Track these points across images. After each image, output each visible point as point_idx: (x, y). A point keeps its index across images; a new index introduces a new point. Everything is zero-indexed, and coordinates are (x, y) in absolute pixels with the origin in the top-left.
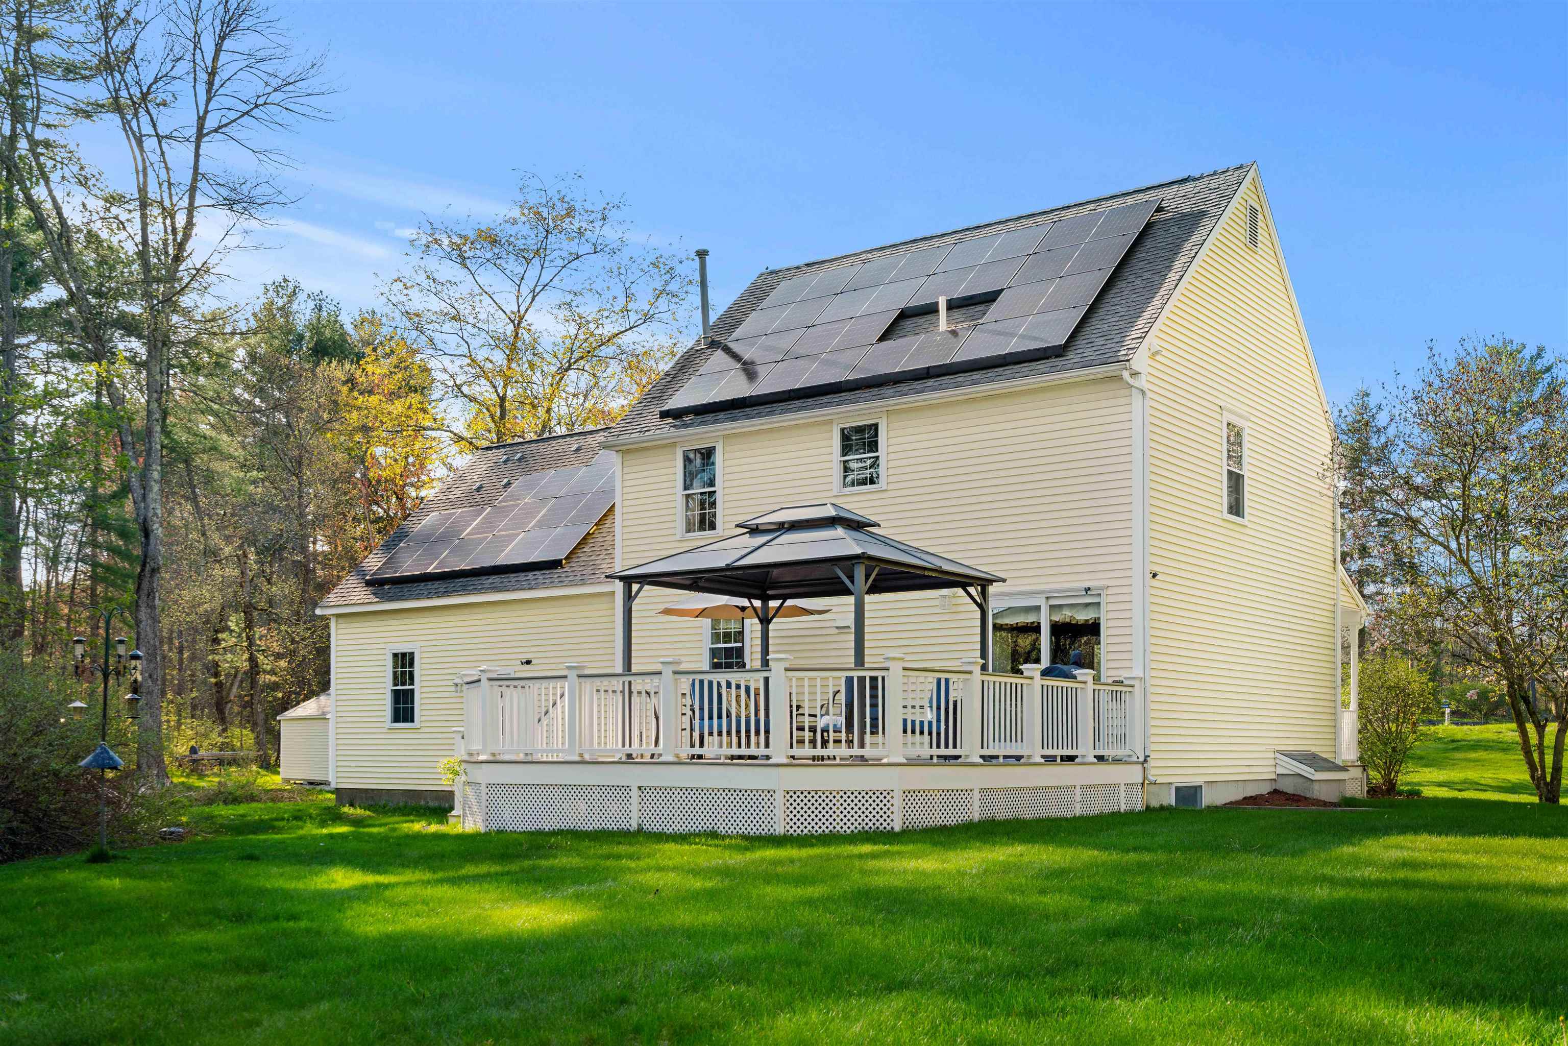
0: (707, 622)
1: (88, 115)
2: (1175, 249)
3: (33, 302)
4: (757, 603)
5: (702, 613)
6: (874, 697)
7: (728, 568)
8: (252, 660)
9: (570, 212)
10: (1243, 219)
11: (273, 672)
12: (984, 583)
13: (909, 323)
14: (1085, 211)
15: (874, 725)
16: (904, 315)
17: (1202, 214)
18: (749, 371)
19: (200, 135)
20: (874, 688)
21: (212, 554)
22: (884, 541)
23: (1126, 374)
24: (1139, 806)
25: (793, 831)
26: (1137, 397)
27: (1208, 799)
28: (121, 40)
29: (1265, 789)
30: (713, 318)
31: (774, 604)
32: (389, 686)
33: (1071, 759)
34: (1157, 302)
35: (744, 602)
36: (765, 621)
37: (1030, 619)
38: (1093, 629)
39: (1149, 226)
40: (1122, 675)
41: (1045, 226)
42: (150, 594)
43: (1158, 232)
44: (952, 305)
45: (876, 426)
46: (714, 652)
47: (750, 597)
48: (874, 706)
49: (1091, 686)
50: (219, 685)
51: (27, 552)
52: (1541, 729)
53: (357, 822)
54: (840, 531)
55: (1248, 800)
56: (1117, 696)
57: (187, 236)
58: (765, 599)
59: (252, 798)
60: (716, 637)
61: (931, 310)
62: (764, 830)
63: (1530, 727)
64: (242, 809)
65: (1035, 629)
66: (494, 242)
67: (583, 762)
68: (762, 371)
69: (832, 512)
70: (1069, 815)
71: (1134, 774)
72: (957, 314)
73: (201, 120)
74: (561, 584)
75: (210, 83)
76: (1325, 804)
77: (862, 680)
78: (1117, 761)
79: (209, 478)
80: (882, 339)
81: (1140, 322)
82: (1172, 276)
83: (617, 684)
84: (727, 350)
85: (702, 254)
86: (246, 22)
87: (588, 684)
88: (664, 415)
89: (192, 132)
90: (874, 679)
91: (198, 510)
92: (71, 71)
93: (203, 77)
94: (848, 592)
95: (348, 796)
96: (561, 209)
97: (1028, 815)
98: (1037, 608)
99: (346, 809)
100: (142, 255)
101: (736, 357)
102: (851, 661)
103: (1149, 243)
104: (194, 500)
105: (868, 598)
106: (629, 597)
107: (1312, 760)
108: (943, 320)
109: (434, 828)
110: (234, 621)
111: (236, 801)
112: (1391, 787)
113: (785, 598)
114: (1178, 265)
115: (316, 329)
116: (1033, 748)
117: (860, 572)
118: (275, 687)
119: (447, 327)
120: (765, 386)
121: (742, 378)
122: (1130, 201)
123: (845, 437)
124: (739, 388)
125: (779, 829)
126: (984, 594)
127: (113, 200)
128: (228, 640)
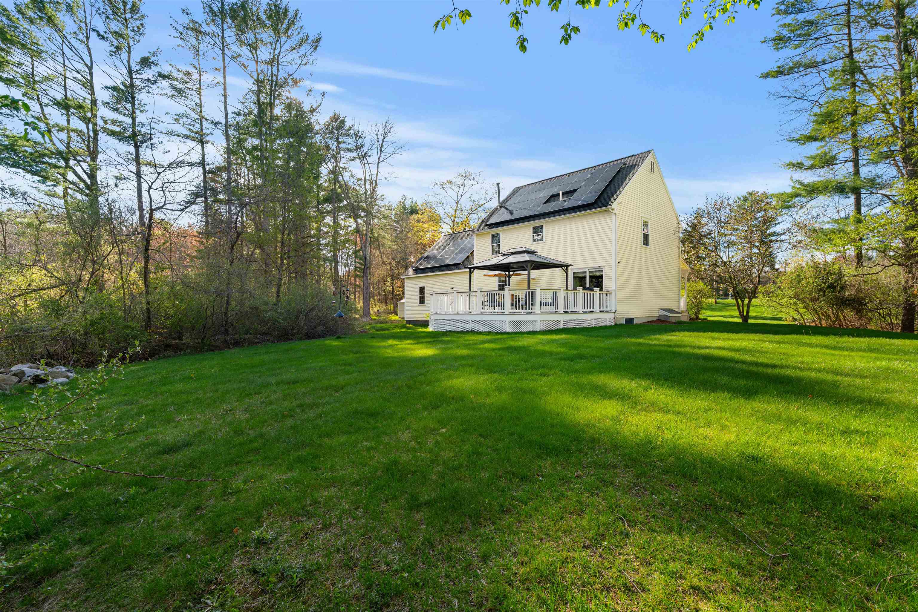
0: (497, 278)
1: (353, 160)
2: (627, 175)
3: (342, 205)
4: (507, 273)
5: (495, 275)
6: (532, 296)
7: (495, 265)
8: (393, 288)
9: (470, 175)
10: (649, 166)
11: (399, 291)
12: (567, 266)
13: (552, 199)
14: (603, 166)
15: (532, 304)
16: (552, 197)
17: (636, 165)
18: (511, 212)
19: (379, 163)
20: (532, 294)
21: (384, 263)
22: (539, 256)
23: (610, 210)
24: (613, 323)
25: (511, 331)
26: (614, 216)
27: (635, 322)
28: (359, 142)
29: (655, 319)
30: (501, 200)
31: (511, 273)
32: (418, 295)
33: (592, 312)
34: (621, 189)
35: (503, 273)
36: (509, 277)
37: (584, 275)
38: (601, 277)
39: (621, 169)
40: (609, 289)
41: (592, 170)
42: (366, 273)
43: (623, 170)
44: (564, 194)
45: (542, 226)
46: (499, 285)
47: (505, 271)
48: (532, 299)
49: (598, 292)
50: (385, 295)
51: (340, 264)
52: (743, 301)
53: (409, 328)
54: (526, 254)
55: (648, 322)
56: (608, 295)
57: (375, 188)
58: (509, 272)
59: (387, 322)
60: (500, 282)
61: (558, 195)
62: (503, 331)
63: (739, 300)
64: (382, 325)
65: (585, 277)
66: (451, 183)
67: (458, 314)
68: (515, 213)
69: (524, 249)
70: (590, 326)
71: (612, 315)
72: (565, 196)
73: (379, 159)
74: (461, 269)
75: (381, 150)
76: (672, 323)
77: (529, 292)
78: (607, 312)
79: (383, 244)
80: (545, 203)
81: (615, 195)
82: (626, 182)
83: (468, 294)
84: (505, 207)
85: (498, 184)
86: (390, 134)
87: (460, 294)
88: (486, 225)
89: (377, 162)
90: (532, 292)
91: (381, 253)
92: (349, 150)
93: (379, 148)
94: (526, 270)
95: (409, 322)
96: (467, 174)
97: (578, 326)
98: (586, 272)
99: (408, 325)
100: (365, 193)
101: (507, 209)
102: (526, 287)
103: (620, 174)
104: (380, 250)
105: (531, 271)
106: (471, 273)
107: (671, 311)
108: (561, 198)
109: (424, 330)
110: (389, 279)
111: (382, 323)
112: (697, 318)
113: (514, 271)
114: (627, 179)
115: (411, 207)
116: (580, 308)
117: (529, 265)
118: (399, 295)
119: (439, 205)
120: (516, 216)
121: (509, 214)
122: (616, 162)
123: (534, 228)
124: (508, 217)
125: (507, 330)
126: (567, 269)
127: (360, 180)
128: (387, 284)
